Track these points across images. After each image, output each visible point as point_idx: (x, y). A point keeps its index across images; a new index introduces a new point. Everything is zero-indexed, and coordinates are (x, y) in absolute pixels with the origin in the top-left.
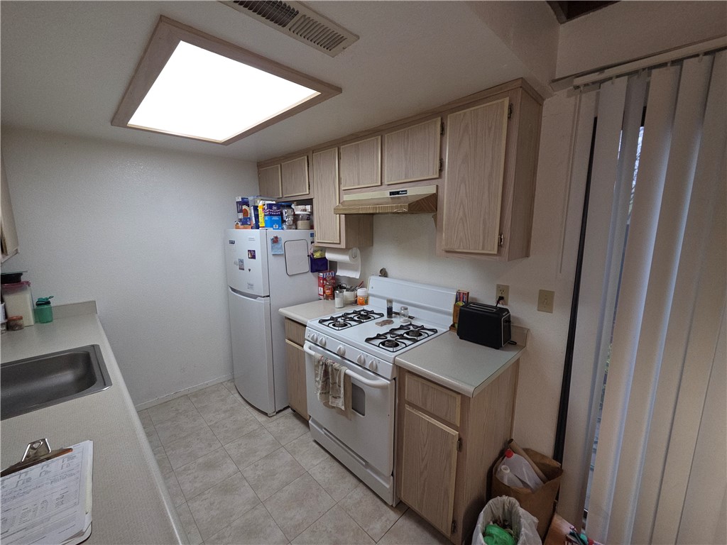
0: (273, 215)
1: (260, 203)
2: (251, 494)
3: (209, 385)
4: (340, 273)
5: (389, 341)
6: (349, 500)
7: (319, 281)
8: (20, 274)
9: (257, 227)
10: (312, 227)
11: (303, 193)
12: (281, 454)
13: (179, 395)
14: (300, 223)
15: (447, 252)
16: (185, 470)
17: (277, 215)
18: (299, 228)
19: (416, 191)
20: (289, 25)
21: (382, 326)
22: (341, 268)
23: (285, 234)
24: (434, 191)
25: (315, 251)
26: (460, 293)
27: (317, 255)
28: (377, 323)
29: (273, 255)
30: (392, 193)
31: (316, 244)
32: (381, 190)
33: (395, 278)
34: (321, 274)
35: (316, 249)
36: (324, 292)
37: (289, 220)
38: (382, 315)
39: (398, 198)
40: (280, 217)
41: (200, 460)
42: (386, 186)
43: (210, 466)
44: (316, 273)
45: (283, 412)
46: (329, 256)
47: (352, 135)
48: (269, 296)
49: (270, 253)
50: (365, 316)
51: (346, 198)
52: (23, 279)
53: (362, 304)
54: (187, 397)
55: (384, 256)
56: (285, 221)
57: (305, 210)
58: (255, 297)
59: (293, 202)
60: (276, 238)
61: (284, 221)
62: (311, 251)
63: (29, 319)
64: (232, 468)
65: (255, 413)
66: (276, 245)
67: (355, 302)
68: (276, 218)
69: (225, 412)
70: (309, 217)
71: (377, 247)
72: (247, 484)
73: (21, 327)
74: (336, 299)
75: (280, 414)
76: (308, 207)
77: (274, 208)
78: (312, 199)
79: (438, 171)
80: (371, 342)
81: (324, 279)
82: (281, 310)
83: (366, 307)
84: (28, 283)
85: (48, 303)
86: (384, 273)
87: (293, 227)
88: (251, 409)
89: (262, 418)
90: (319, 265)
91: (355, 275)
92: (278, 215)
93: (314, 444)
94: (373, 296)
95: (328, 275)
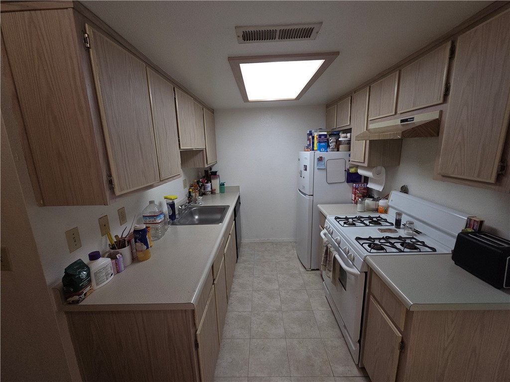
0: (322, 142)
1: (316, 135)
2: (279, 304)
3: (284, 241)
4: (370, 185)
5: (374, 245)
6: (330, 342)
7: (353, 190)
8: (216, 172)
9: (313, 150)
10: (350, 150)
11: (345, 124)
12: (303, 293)
13: (269, 241)
14: (341, 147)
15: (444, 176)
16: (258, 277)
17: (324, 142)
18: (340, 150)
19: (420, 118)
20: (277, 37)
21: (381, 232)
22: (371, 182)
23: (328, 155)
24: (437, 117)
25: (351, 167)
26: (471, 220)
27: (352, 170)
28: (379, 229)
29: (318, 169)
30: (402, 121)
31: (351, 162)
32: (395, 119)
33: (415, 196)
34: (355, 185)
35: (351, 166)
36: (355, 198)
37: (332, 145)
38: (392, 224)
39: (407, 124)
40: (326, 143)
41: (265, 276)
42: (399, 115)
43: (268, 280)
44: (351, 184)
45: (316, 271)
46: (360, 172)
47: (379, 74)
48: (313, 195)
49: (316, 168)
50: (376, 222)
51: (371, 126)
52: (217, 174)
53: (381, 213)
54: (272, 243)
55: (408, 176)
56: (330, 146)
57: (346, 137)
58: (305, 194)
59: (340, 131)
60: (321, 157)
61: (328, 146)
62: (348, 167)
63: (218, 191)
64: (277, 287)
65: (300, 265)
66: (321, 163)
67: (377, 210)
68: (323, 144)
69: (286, 258)
70: (349, 143)
71: (403, 167)
72: (279, 298)
73: (215, 193)
74: (358, 204)
75: (313, 272)
76: (348, 135)
77: (323, 137)
78: (351, 129)
79: (442, 96)
80: (359, 241)
81: (356, 189)
82: (319, 205)
83: (383, 216)
84: (218, 175)
85: (224, 185)
86: (404, 190)
87: (335, 150)
88: (299, 262)
89: (302, 269)
90: (353, 178)
91: (379, 188)
92: (326, 142)
93: (325, 298)
94: (393, 208)
95: (361, 186)
